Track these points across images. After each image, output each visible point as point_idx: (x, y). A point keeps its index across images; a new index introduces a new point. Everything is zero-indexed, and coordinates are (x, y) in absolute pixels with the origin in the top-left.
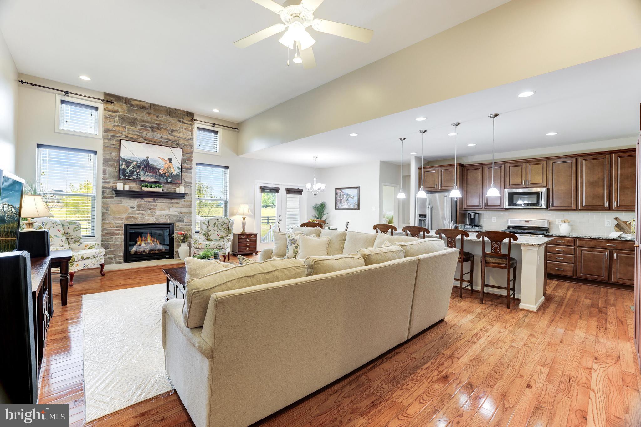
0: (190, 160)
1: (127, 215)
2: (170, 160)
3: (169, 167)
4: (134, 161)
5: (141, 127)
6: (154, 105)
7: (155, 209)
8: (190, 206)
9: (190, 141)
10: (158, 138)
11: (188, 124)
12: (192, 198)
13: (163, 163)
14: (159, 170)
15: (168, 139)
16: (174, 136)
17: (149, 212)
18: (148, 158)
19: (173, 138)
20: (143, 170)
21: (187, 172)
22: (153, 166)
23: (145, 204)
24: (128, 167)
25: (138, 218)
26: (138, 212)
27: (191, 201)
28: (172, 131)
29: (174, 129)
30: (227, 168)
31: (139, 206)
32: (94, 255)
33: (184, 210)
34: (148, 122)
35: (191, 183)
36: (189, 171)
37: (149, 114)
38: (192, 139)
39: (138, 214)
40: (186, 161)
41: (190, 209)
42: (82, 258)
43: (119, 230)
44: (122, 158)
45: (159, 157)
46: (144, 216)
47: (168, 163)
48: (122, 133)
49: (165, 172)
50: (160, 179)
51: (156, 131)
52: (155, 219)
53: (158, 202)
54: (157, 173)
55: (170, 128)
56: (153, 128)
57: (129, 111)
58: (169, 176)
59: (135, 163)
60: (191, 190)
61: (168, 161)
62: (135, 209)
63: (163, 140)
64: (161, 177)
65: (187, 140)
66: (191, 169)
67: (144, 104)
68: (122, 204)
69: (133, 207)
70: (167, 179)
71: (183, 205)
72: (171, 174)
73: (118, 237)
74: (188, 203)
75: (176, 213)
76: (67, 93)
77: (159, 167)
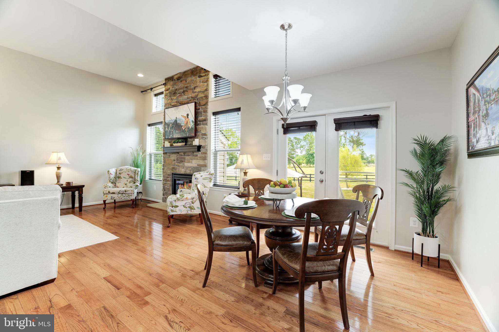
0: (205, 111)
1: (172, 166)
2: (188, 115)
3: (187, 123)
4: (170, 123)
5: (178, 95)
6: (185, 72)
7: (185, 161)
8: (205, 158)
9: (206, 92)
10: (186, 99)
11: (204, 76)
12: (207, 150)
13: (184, 119)
14: (182, 126)
15: (192, 98)
16: (195, 92)
17: (181, 164)
18: (176, 118)
19: (193, 95)
20: (174, 129)
21: (203, 124)
22: (179, 124)
23: (179, 157)
24: (168, 129)
25: (176, 169)
26: (176, 164)
27: (206, 153)
28: (195, 88)
29: (195, 85)
30: (238, 109)
31: (177, 160)
32: (119, 191)
33: (201, 162)
34: (181, 89)
35: (205, 134)
36: (204, 122)
37: (181, 81)
38: (207, 90)
39: (177, 165)
40: (203, 113)
41: (205, 161)
42: (109, 192)
43: (168, 177)
44: (166, 123)
45: (182, 116)
46: (179, 167)
47: (187, 119)
48: (170, 104)
49: (185, 128)
50: (183, 135)
51: (185, 94)
52: (184, 170)
53: (186, 156)
54: (181, 130)
55: (192, 87)
56: (184, 92)
57: (173, 85)
58: (188, 131)
59: (171, 124)
60: (206, 142)
61: (187, 117)
62: (175, 162)
63: (189, 100)
64: (183, 133)
65: (203, 92)
66: (205, 120)
67: (179, 75)
68: (171, 158)
69: (174, 160)
70: (186, 134)
71: (200, 157)
72: (189, 128)
73: (168, 183)
74: (203, 155)
75: (196, 165)
76: (152, 89)
77: (182, 125)
